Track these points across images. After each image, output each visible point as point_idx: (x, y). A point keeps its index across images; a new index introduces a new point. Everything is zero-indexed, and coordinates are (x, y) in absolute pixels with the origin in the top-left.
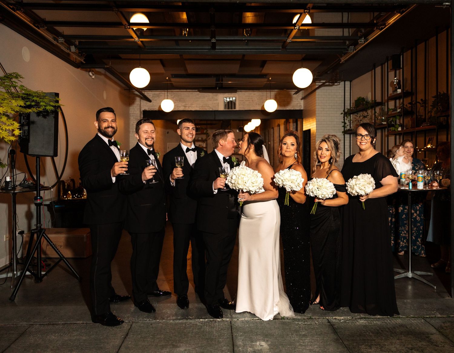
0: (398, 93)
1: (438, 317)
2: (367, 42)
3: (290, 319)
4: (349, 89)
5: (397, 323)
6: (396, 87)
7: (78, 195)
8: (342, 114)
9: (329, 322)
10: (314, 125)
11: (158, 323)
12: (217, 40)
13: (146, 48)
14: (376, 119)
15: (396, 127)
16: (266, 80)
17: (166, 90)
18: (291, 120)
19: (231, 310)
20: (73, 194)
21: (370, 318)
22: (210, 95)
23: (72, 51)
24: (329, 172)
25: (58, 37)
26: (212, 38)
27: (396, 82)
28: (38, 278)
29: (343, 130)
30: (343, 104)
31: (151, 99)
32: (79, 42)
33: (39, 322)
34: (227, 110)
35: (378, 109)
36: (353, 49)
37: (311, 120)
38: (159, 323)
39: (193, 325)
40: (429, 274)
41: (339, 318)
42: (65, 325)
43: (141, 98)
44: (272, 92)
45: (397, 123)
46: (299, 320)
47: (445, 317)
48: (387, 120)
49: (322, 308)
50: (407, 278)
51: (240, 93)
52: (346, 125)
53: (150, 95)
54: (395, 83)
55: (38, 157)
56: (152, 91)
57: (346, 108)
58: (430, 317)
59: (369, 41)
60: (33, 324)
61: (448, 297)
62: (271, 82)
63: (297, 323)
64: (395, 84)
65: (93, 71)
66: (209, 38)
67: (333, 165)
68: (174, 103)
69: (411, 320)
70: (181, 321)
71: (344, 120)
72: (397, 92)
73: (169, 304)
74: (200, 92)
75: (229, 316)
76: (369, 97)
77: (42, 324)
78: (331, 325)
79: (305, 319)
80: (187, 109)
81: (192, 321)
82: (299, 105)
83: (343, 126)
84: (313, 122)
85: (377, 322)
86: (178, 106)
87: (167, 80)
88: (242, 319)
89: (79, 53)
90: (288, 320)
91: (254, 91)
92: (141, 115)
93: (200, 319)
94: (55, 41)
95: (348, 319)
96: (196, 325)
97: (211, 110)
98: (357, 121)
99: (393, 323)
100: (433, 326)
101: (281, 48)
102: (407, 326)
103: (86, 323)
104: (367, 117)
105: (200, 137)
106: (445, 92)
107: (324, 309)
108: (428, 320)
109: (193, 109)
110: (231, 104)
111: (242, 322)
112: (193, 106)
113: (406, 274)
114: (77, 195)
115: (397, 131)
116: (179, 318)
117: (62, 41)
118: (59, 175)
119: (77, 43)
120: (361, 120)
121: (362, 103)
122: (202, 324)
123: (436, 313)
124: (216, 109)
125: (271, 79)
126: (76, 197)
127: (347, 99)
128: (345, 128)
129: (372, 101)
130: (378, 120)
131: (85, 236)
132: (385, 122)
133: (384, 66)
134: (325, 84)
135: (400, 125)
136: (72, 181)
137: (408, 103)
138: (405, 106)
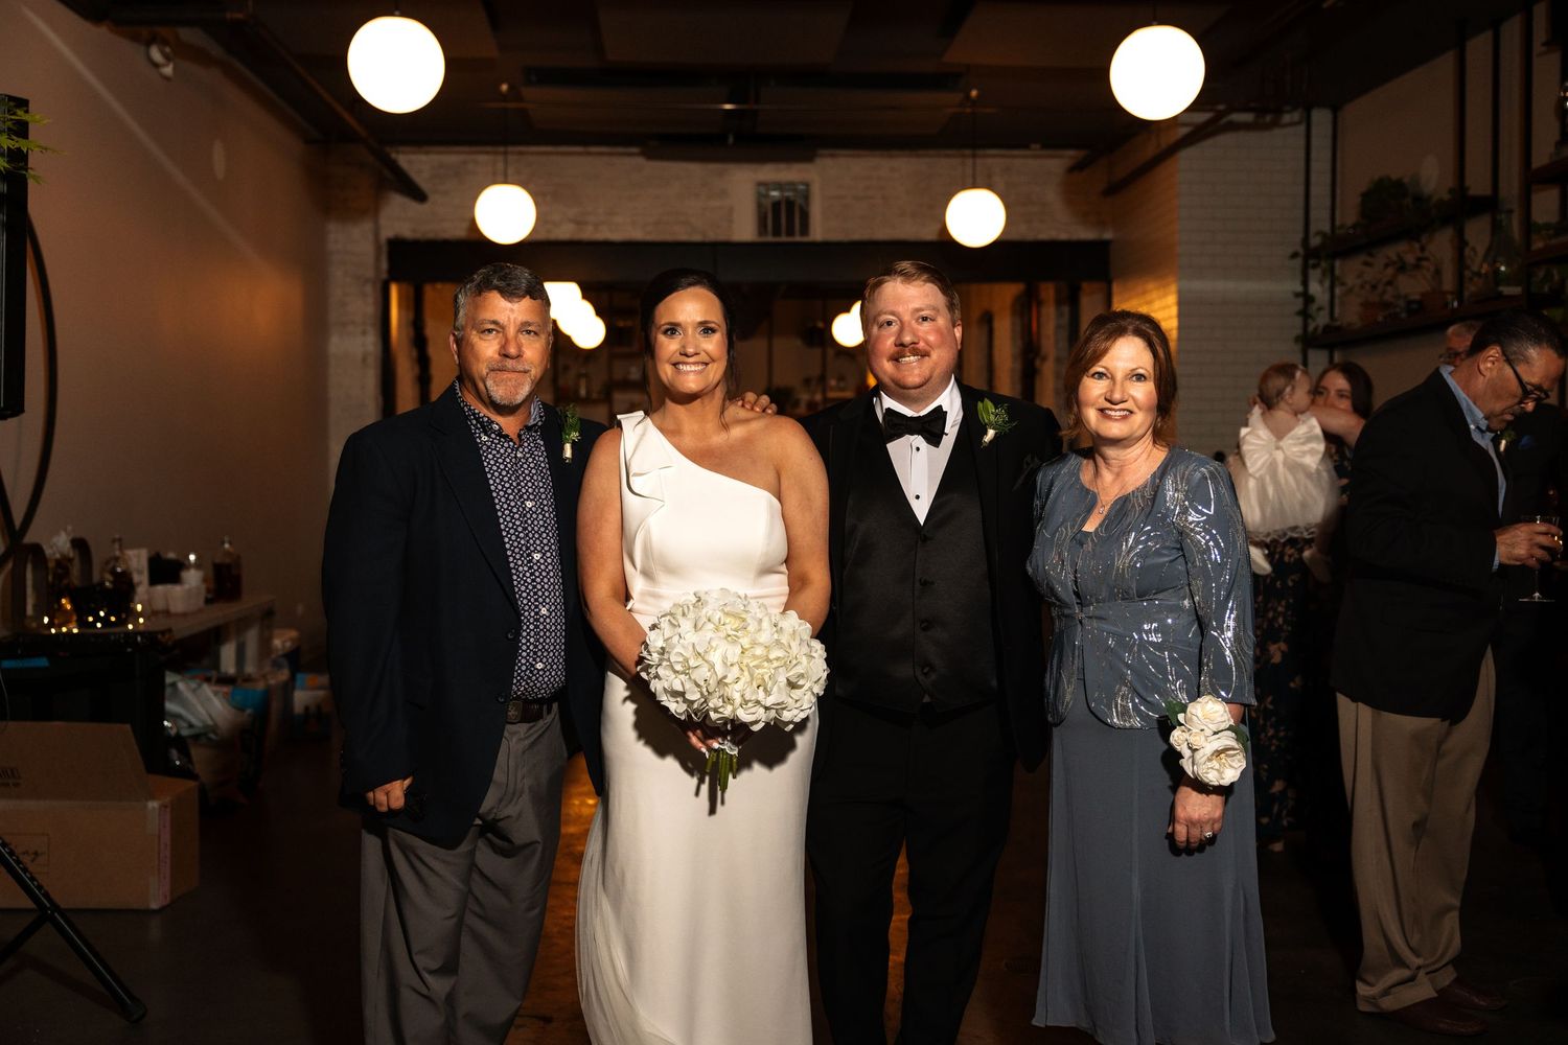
4: (1328, 142)
7: (107, 615)
8: (1294, 255)
10: (1168, 307)
14: (1467, 273)
16: (958, 96)
17: (502, 149)
18: (1048, 291)
20: (81, 612)
22: (695, 168)
29: (1299, 331)
30: (1300, 213)
31: (424, 185)
34: (770, 239)
35: (1478, 232)
37: (1150, 286)
43: (383, 183)
44: (979, 161)
48: (1523, 277)
51: (828, 162)
52: (1313, 308)
53: (422, 171)
56: (427, 153)
57: (1313, 228)
62: (975, 111)
65: (166, 42)
71: (1305, 283)
74: (649, 158)
76: (1433, 176)
80: (588, 234)
82: (1094, 217)
83: (1299, 313)
84: (1165, 296)
86: (551, 222)
87: (504, 97)
91: (890, 157)
92: (378, 259)
97: (697, 238)
98: (1368, 287)
104: (1417, 267)
109: (616, 236)
110: (786, 214)
112: (619, 220)
114: (102, 614)
118: (17, 522)
120: (1389, 283)
121: (1394, 202)
124: (722, 237)
125: (978, 96)
126: (99, 625)
127: (1321, 190)
128: (1310, 321)
129: (1451, 191)
130: (1476, 279)
131: (154, 808)
132: (1509, 285)
133: (1512, 30)
134: (1225, 120)
136: (77, 550)
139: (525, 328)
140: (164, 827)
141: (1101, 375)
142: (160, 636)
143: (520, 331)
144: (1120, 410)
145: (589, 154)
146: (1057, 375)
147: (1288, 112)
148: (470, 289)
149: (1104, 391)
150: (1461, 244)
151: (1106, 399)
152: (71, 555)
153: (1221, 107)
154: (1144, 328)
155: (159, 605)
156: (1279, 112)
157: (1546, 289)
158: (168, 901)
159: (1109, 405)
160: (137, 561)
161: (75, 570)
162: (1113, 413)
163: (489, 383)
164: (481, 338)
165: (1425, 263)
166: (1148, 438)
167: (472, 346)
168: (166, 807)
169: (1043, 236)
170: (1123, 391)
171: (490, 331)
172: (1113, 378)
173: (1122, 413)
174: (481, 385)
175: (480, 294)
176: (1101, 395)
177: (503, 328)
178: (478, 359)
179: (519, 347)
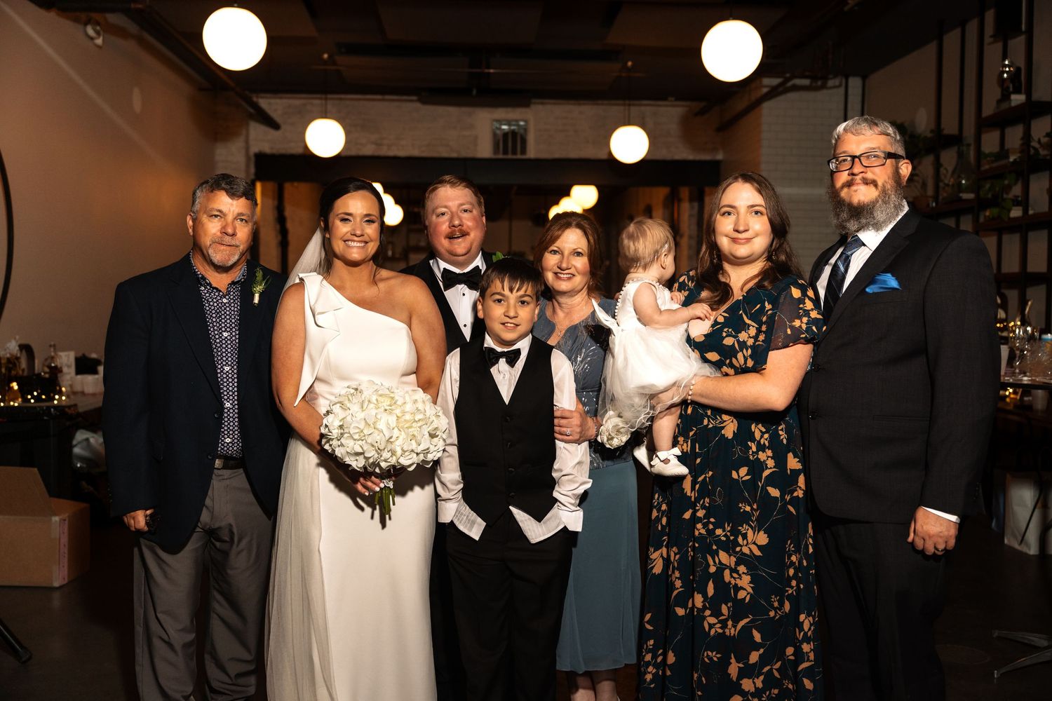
0: (1013, 104)
4: (859, 99)
6: (1008, 88)
7: (39, 395)
14: (941, 185)
15: (1005, 208)
16: (618, 66)
17: (323, 96)
18: (685, 192)
20: (23, 391)
22: (453, 110)
27: (1007, 72)
31: (278, 119)
34: (501, 156)
35: (949, 158)
43: (251, 117)
44: (633, 108)
48: (975, 187)
51: (540, 107)
53: (276, 110)
54: (1005, 75)
56: (281, 98)
62: (631, 75)
64: (1005, 79)
68: (347, 133)
72: (1010, 103)
74: (424, 103)
76: (923, 121)
80: (384, 152)
82: (710, 145)
86: (358, 144)
87: (325, 62)
91: (580, 104)
92: (248, 166)
97: (454, 155)
109: (402, 153)
110: (512, 141)
112: (403, 143)
115: (1007, 219)
124: (470, 154)
125: (633, 66)
126: (32, 401)
129: (932, 131)
130: (947, 188)
131: (56, 521)
132: (967, 192)
133: (972, 27)
134: (790, 84)
135: (1016, 202)
136: (24, 352)
137: (1045, 134)
138: (1035, 144)
139: (239, 217)
140: (63, 533)
141: (555, 252)
142: (67, 409)
143: (235, 219)
144: (566, 274)
146: (690, 247)
147: (831, 79)
148: (205, 187)
149: (557, 262)
150: (938, 165)
151: (558, 267)
152: (19, 355)
153: (788, 75)
154: (582, 223)
155: (78, 388)
156: (825, 78)
157: (990, 196)
158: (66, 581)
159: (559, 271)
160: (66, 360)
161: (24, 364)
162: (562, 276)
163: (211, 251)
164: (209, 220)
165: (916, 178)
166: (585, 292)
167: (203, 225)
168: (65, 520)
169: (677, 157)
170: (568, 263)
171: (216, 216)
172: (562, 254)
173: (568, 276)
174: (205, 252)
175: (212, 191)
176: (555, 265)
177: (225, 215)
178: (205, 235)
179: (235, 228)
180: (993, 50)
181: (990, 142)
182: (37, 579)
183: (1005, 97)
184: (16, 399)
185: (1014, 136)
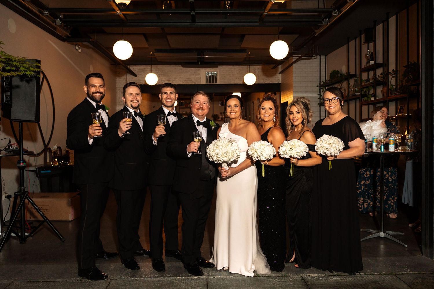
0: (371, 64)
1: (409, 274)
2: (341, 14)
3: (265, 276)
4: (324, 63)
5: (369, 280)
6: (369, 59)
7: (64, 162)
8: (318, 86)
9: (303, 279)
10: (291, 97)
11: (136, 281)
12: (196, 13)
13: (129, 21)
14: (350, 90)
15: (369, 97)
16: (245, 54)
17: (151, 65)
19: (208, 269)
20: (59, 161)
21: (343, 275)
22: (193, 70)
23: (57, 24)
24: (302, 133)
25: (43, 10)
26: (191, 11)
27: (368, 54)
28: (23, 239)
29: (319, 102)
30: (319, 78)
31: (136, 73)
32: (64, 15)
33: (19, 280)
34: (209, 84)
35: (352, 82)
36: (327, 22)
37: (288, 93)
38: (138, 280)
39: (171, 282)
40: (401, 234)
41: (313, 275)
42: (46, 283)
43: (127, 72)
44: (251, 67)
45: (370, 94)
46: (274, 278)
47: (417, 274)
48: (360, 91)
49: (296, 266)
50: (379, 238)
51: (221, 67)
53: (136, 70)
55: (21, 121)
56: (137, 66)
57: (321, 80)
58: (401, 274)
59: (342, 13)
60: (13, 282)
61: (420, 255)
62: (250, 57)
63: (271, 280)
64: (368, 56)
65: (79, 45)
66: (188, 11)
67: (305, 126)
68: (159, 77)
69: (383, 277)
70: (158, 279)
71: (320, 92)
73: (148, 263)
74: (183, 67)
75: (206, 274)
76: (344, 70)
77: (22, 281)
78: (305, 282)
79: (279, 276)
81: (170, 279)
82: (277, 79)
83: (319, 98)
84: (291, 95)
85: (350, 279)
86: (162, 81)
87: (151, 55)
88: (218, 277)
89: (65, 26)
90: (263, 278)
91: (234, 66)
93: (177, 276)
94: (40, 13)
95: (321, 276)
96: (173, 282)
97: (193, 84)
99: (365, 279)
100: (405, 282)
101: (258, 21)
102: (379, 282)
103: (66, 281)
105: (184, 111)
106: (416, 62)
107: (298, 267)
108: (400, 276)
110: (212, 78)
111: (218, 279)
112: (177, 80)
113: (378, 234)
115: (370, 101)
116: (157, 276)
117: (47, 13)
118: (46, 143)
119: (62, 17)
121: (336, 75)
122: (178, 281)
123: (407, 270)
124: (198, 84)
125: (250, 54)
126: (62, 164)
127: (323, 72)
128: (321, 100)
129: (346, 73)
132: (358, 93)
133: (358, 39)
135: (373, 95)
136: (58, 149)
137: (380, 74)
138: (377, 77)
145: (170, 66)
147: (314, 56)
156: (312, 56)
157: (365, 93)
158: (73, 219)
161: (59, 153)
165: (342, 88)
169: (266, 83)
180: (364, 47)
181: (364, 76)
182: (64, 218)
183: (368, 62)
184: (56, 163)
185: (371, 73)
